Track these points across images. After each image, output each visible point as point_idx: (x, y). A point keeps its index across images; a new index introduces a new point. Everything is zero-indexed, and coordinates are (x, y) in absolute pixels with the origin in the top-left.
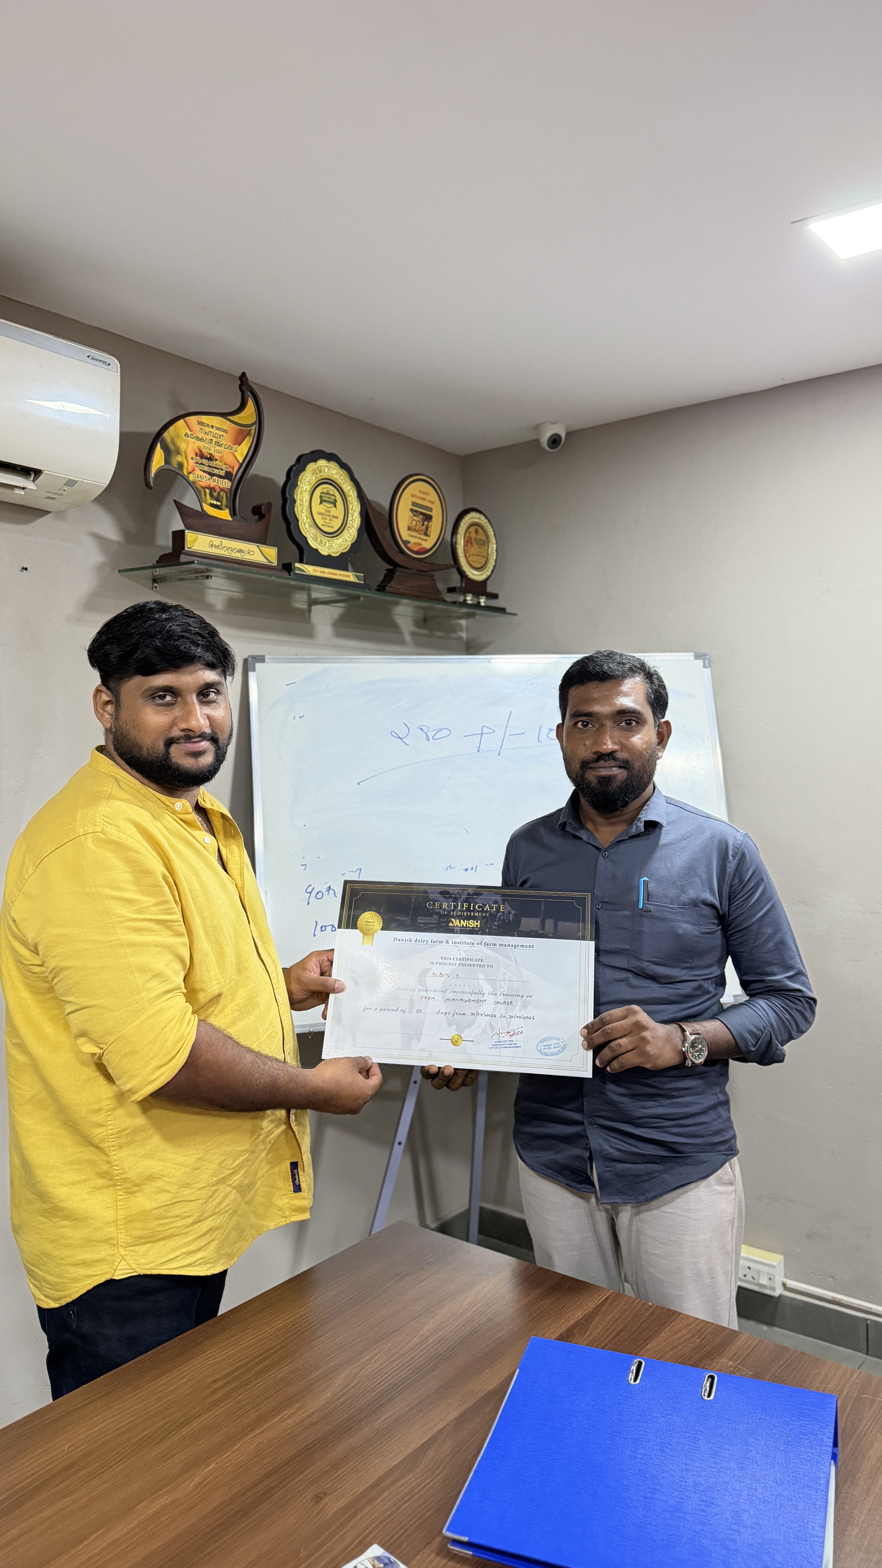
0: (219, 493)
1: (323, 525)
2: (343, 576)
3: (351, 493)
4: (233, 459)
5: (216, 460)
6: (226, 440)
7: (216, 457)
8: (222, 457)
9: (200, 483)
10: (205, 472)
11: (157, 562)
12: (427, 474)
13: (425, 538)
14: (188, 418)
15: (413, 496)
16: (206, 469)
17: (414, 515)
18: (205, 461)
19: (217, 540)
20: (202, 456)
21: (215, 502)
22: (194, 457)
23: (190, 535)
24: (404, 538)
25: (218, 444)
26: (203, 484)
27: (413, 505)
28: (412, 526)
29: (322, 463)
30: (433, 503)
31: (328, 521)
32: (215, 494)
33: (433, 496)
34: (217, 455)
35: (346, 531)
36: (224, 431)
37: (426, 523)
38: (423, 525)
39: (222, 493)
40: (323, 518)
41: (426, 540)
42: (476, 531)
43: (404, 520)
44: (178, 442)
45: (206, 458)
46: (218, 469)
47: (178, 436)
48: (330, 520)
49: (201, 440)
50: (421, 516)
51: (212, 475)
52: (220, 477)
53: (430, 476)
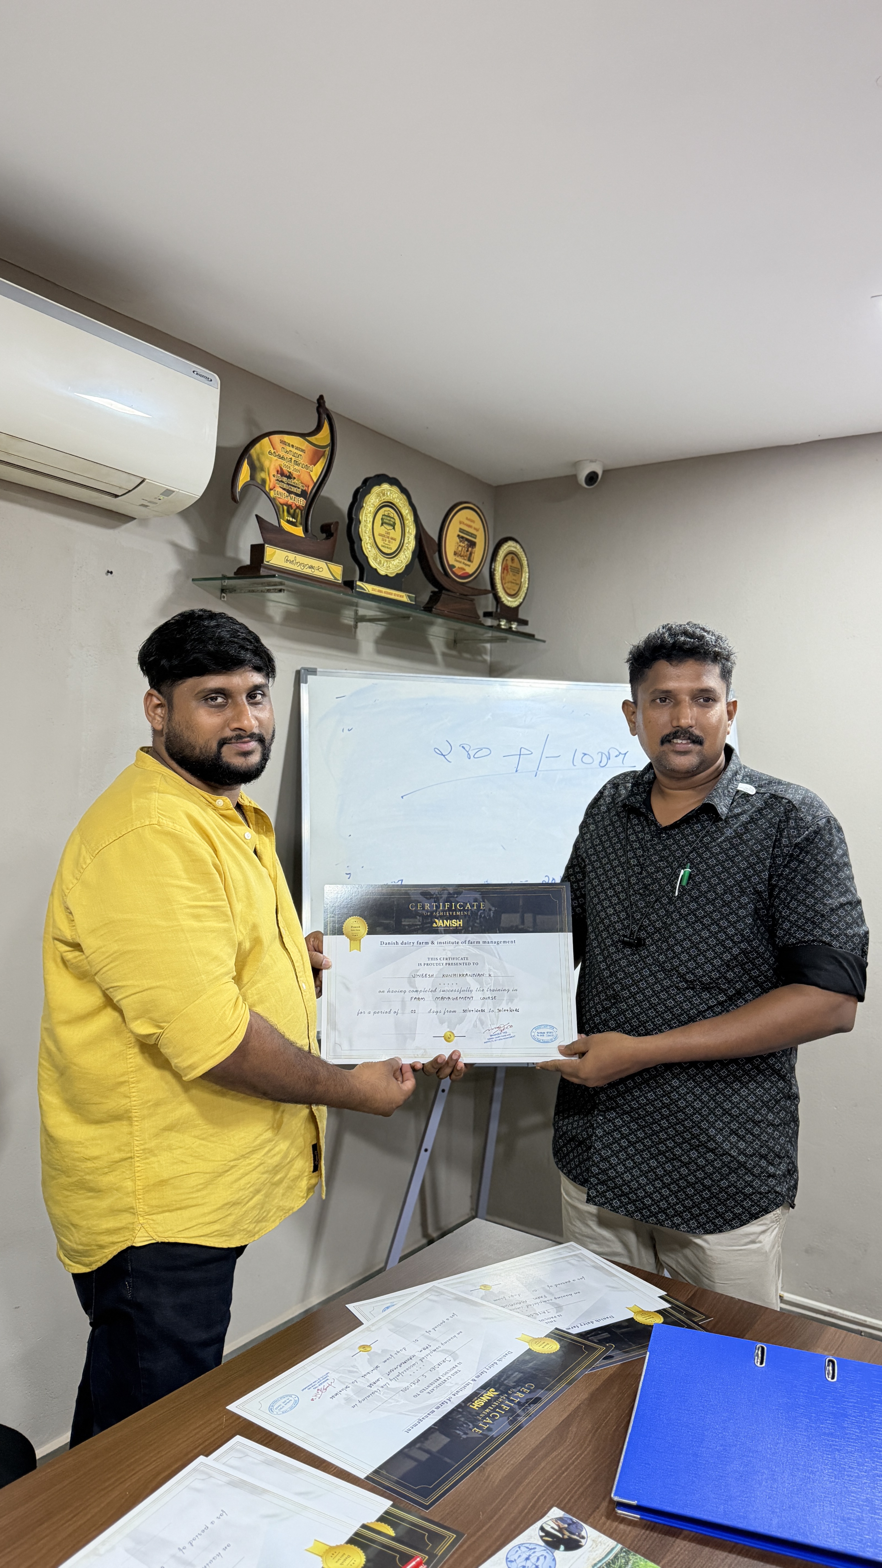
0: (295, 510)
1: (383, 546)
2: (398, 595)
3: (409, 517)
4: (309, 479)
5: (294, 478)
6: (304, 459)
7: (294, 476)
8: (299, 476)
9: (280, 500)
10: (284, 489)
11: (235, 573)
12: (474, 502)
13: (468, 563)
14: (273, 437)
15: (460, 523)
16: (285, 486)
17: (461, 541)
18: (285, 479)
19: (291, 556)
20: (283, 474)
21: (291, 519)
22: (276, 474)
23: (269, 550)
24: (451, 563)
25: (296, 463)
26: (282, 501)
27: (460, 531)
28: (458, 552)
29: (385, 486)
30: (477, 530)
31: (387, 542)
32: (292, 511)
33: (478, 524)
34: (295, 474)
35: (402, 553)
36: (303, 451)
37: (470, 549)
38: (467, 551)
39: (298, 510)
40: (383, 540)
41: (469, 566)
42: (512, 560)
43: (451, 544)
44: (263, 459)
45: (286, 476)
46: (295, 487)
47: (263, 454)
48: (389, 542)
49: (282, 458)
50: (466, 543)
51: (290, 492)
52: (297, 495)
53: (477, 504)
